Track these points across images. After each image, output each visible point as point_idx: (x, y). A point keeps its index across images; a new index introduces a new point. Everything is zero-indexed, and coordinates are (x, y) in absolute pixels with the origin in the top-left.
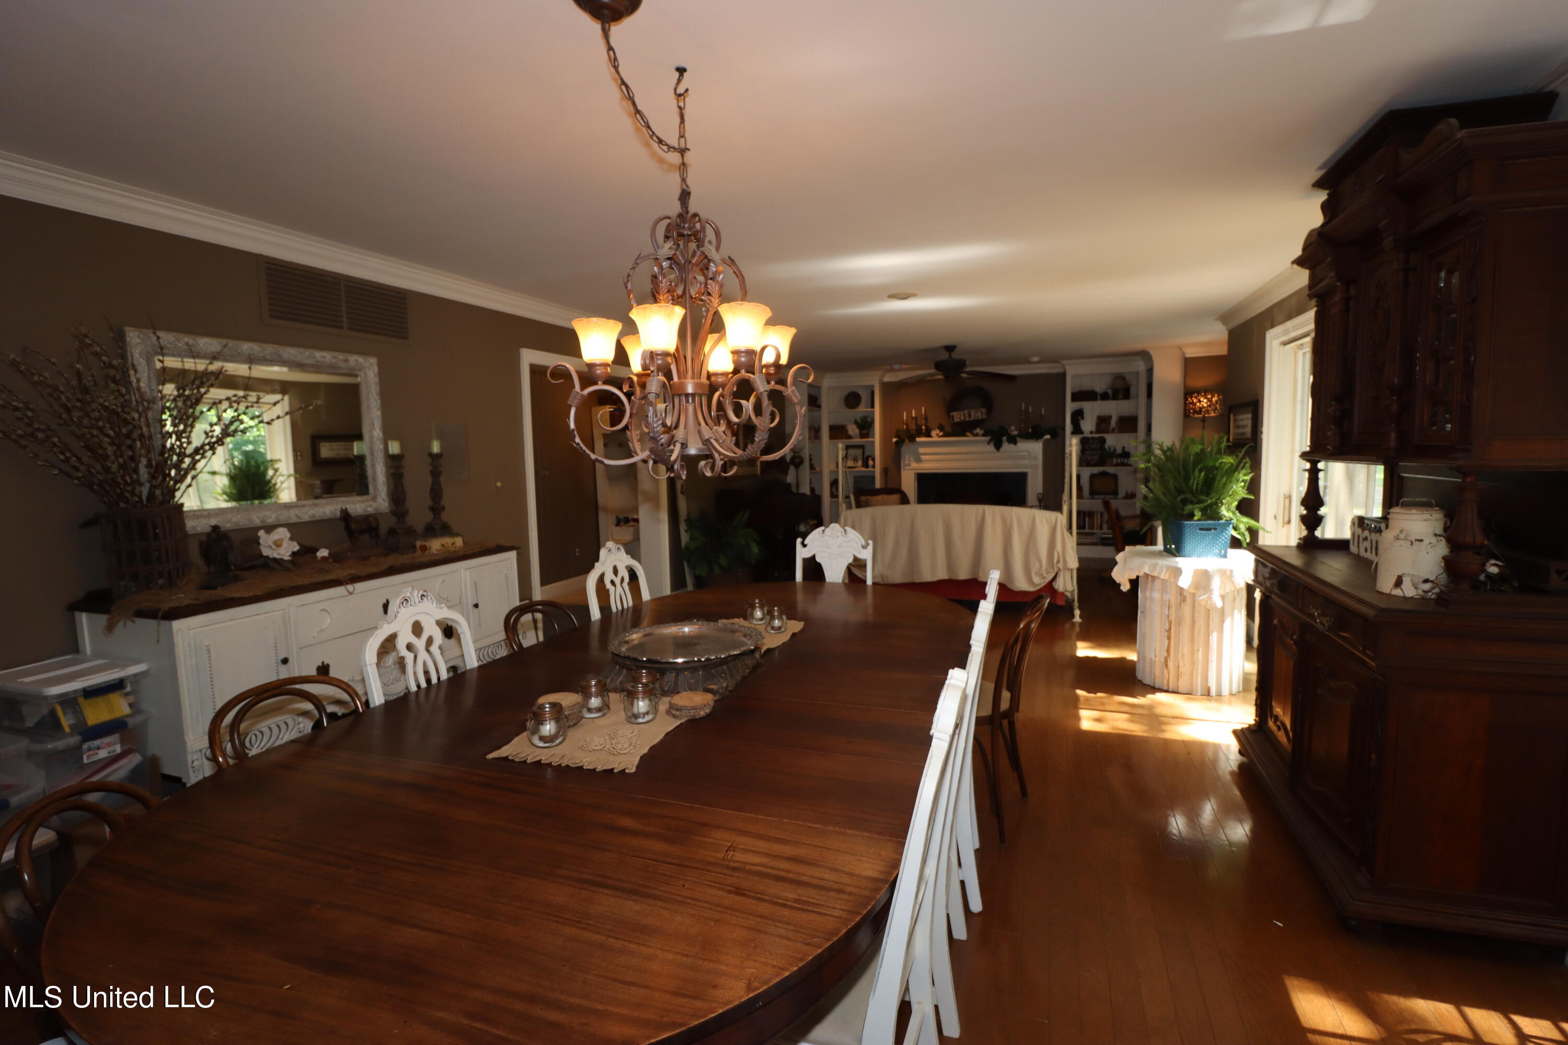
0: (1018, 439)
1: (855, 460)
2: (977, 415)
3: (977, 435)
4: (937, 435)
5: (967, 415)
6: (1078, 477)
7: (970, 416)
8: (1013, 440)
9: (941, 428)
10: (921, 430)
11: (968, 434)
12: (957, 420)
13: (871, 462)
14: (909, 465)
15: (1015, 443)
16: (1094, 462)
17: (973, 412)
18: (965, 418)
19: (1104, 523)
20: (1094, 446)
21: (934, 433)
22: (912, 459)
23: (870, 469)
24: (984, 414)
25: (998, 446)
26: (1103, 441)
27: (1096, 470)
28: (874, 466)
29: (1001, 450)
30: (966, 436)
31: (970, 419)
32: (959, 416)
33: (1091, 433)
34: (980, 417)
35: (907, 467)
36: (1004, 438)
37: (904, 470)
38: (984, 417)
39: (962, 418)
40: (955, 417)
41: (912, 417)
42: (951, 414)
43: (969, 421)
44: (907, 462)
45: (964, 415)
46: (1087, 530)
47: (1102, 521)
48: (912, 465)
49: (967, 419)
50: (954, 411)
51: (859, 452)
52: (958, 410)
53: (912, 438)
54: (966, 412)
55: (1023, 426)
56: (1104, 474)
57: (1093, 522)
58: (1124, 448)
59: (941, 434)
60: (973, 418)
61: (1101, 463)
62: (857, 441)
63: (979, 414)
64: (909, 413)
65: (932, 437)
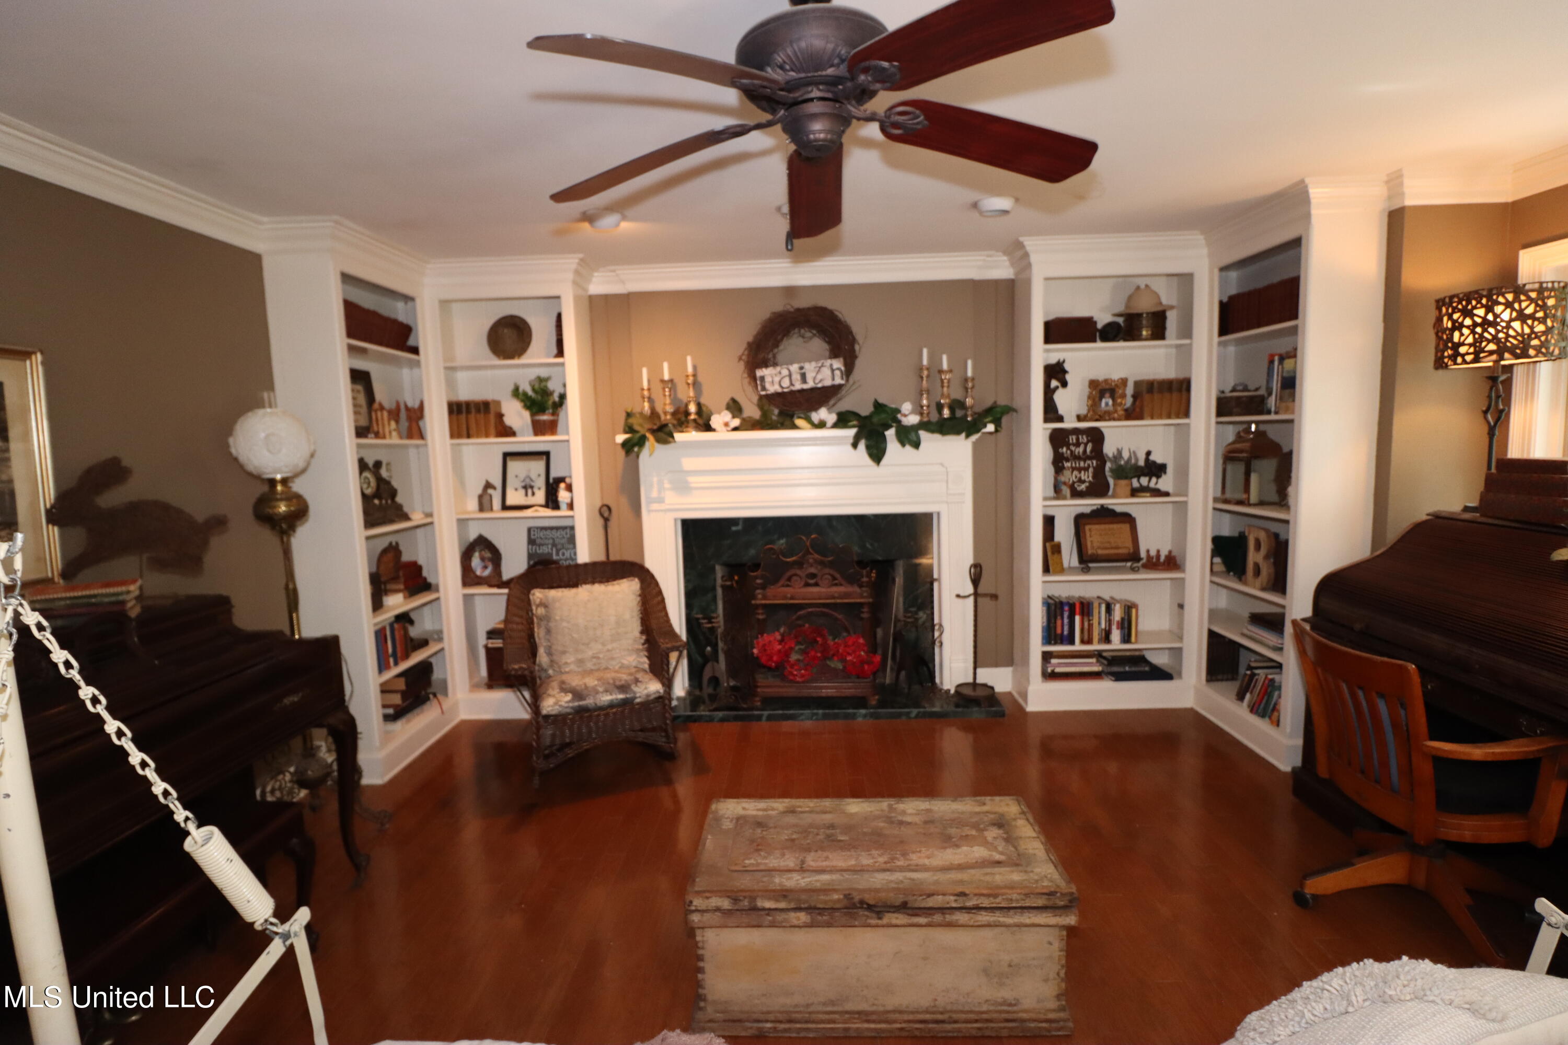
0: (923, 434)
1: (528, 488)
2: (819, 377)
3: (822, 425)
4: (726, 424)
5: (797, 377)
6: (1049, 522)
7: (804, 378)
8: (909, 437)
9: (734, 407)
10: (687, 414)
11: (799, 422)
12: (772, 388)
13: (563, 495)
14: (661, 500)
15: (916, 445)
16: (1083, 487)
17: (810, 368)
18: (792, 384)
19: (1114, 627)
20: (1081, 449)
21: (716, 421)
22: (667, 485)
23: (564, 512)
24: (837, 373)
25: (877, 454)
26: (1097, 437)
27: (1089, 504)
28: (571, 506)
29: (885, 461)
30: (794, 427)
31: (805, 387)
32: (777, 379)
33: (1080, 418)
34: (828, 383)
35: (655, 506)
36: (890, 433)
37: (649, 511)
38: (838, 381)
39: (786, 383)
40: (768, 380)
41: (662, 381)
42: (759, 373)
43: (802, 391)
44: (654, 494)
45: (790, 375)
46: (1078, 647)
47: (1109, 622)
48: (667, 501)
49: (798, 386)
50: (765, 364)
51: (537, 467)
52: (775, 365)
53: (663, 433)
54: (795, 368)
55: (925, 402)
56: (1104, 515)
57: (1090, 626)
58: (1148, 453)
59: (736, 422)
60: (810, 384)
61: (1099, 488)
62: (527, 440)
63: (826, 372)
64: (655, 371)
65: (714, 430)
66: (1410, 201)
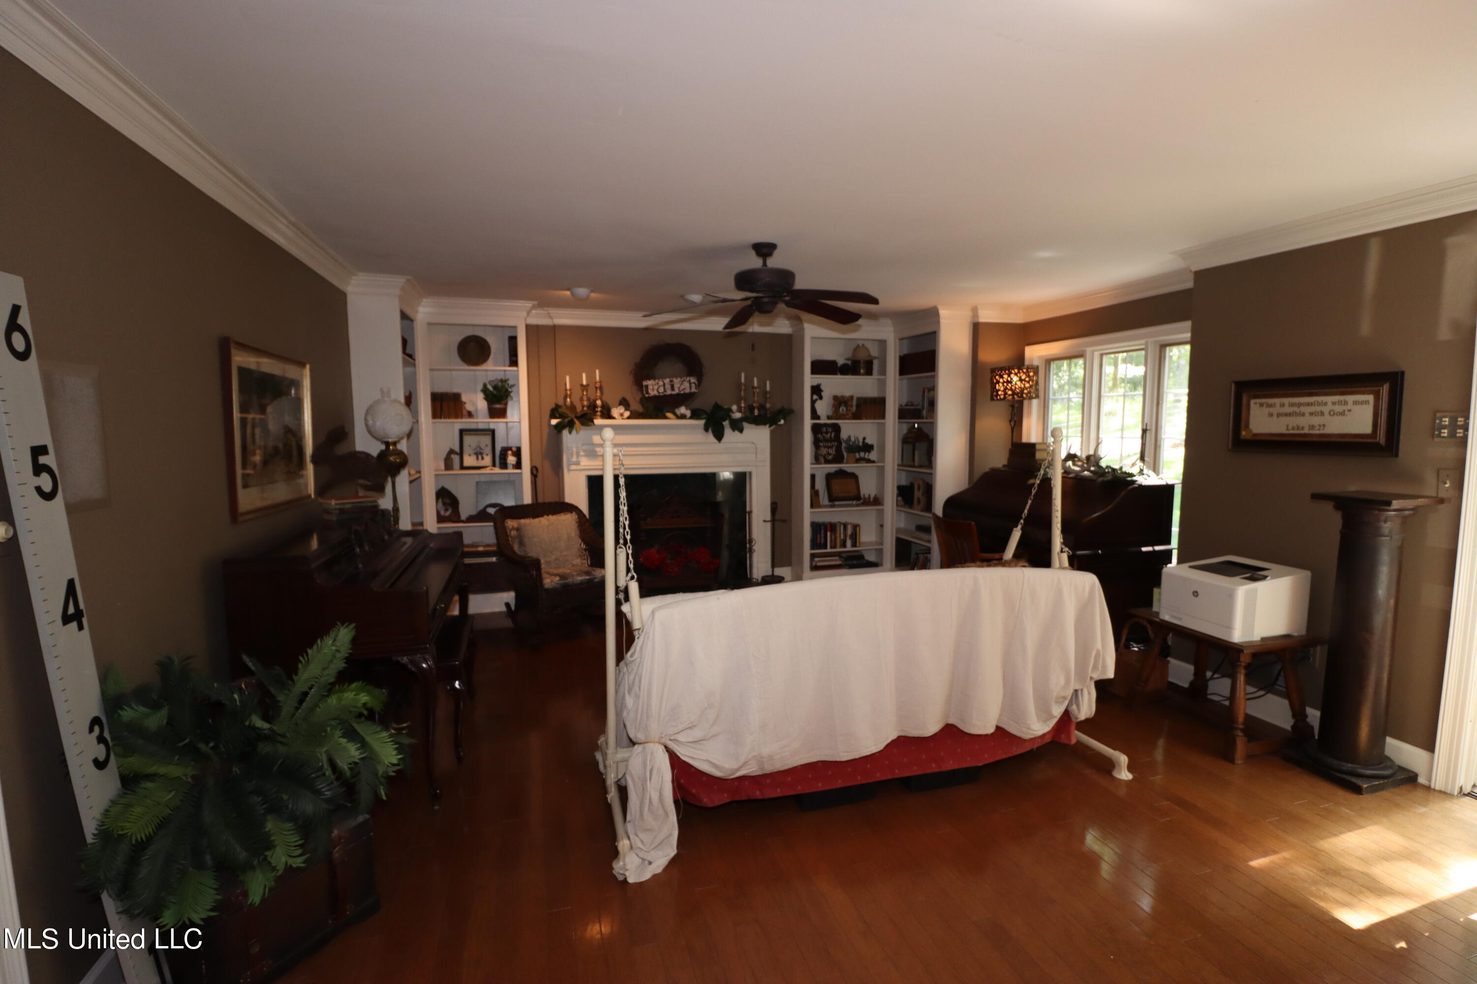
0: (745, 424)
1: (479, 454)
2: (682, 387)
3: (683, 417)
4: (622, 415)
5: (668, 386)
6: (813, 477)
7: (673, 388)
8: (737, 426)
9: (624, 403)
10: (595, 406)
11: (669, 415)
12: (653, 393)
13: (511, 459)
14: (578, 463)
15: (741, 430)
16: (830, 457)
17: (677, 381)
18: (665, 391)
19: (848, 538)
20: (828, 436)
21: (616, 412)
22: (582, 453)
23: (510, 470)
24: (693, 385)
25: (719, 436)
26: (837, 429)
27: (833, 468)
28: (518, 465)
29: (724, 440)
30: (666, 418)
31: (673, 393)
32: (656, 387)
33: (829, 418)
34: (687, 391)
35: (573, 467)
36: (726, 423)
37: (569, 470)
38: (693, 390)
39: (661, 390)
40: (650, 387)
41: (582, 385)
42: (645, 383)
43: (671, 395)
44: (574, 459)
45: (664, 385)
46: (829, 550)
47: (845, 535)
48: (582, 464)
49: (669, 392)
50: (649, 378)
51: (486, 440)
52: (654, 378)
53: (586, 419)
54: (667, 381)
55: (743, 405)
56: (841, 473)
57: (836, 538)
58: (864, 439)
59: (627, 414)
60: (676, 391)
61: (839, 459)
62: (482, 420)
63: (686, 385)
64: (576, 379)
65: (614, 418)
66: (982, 320)
